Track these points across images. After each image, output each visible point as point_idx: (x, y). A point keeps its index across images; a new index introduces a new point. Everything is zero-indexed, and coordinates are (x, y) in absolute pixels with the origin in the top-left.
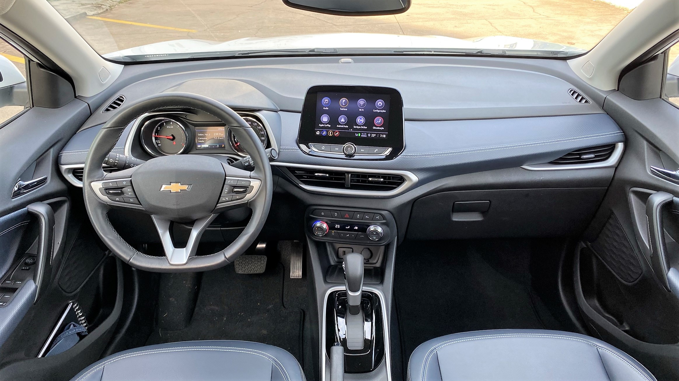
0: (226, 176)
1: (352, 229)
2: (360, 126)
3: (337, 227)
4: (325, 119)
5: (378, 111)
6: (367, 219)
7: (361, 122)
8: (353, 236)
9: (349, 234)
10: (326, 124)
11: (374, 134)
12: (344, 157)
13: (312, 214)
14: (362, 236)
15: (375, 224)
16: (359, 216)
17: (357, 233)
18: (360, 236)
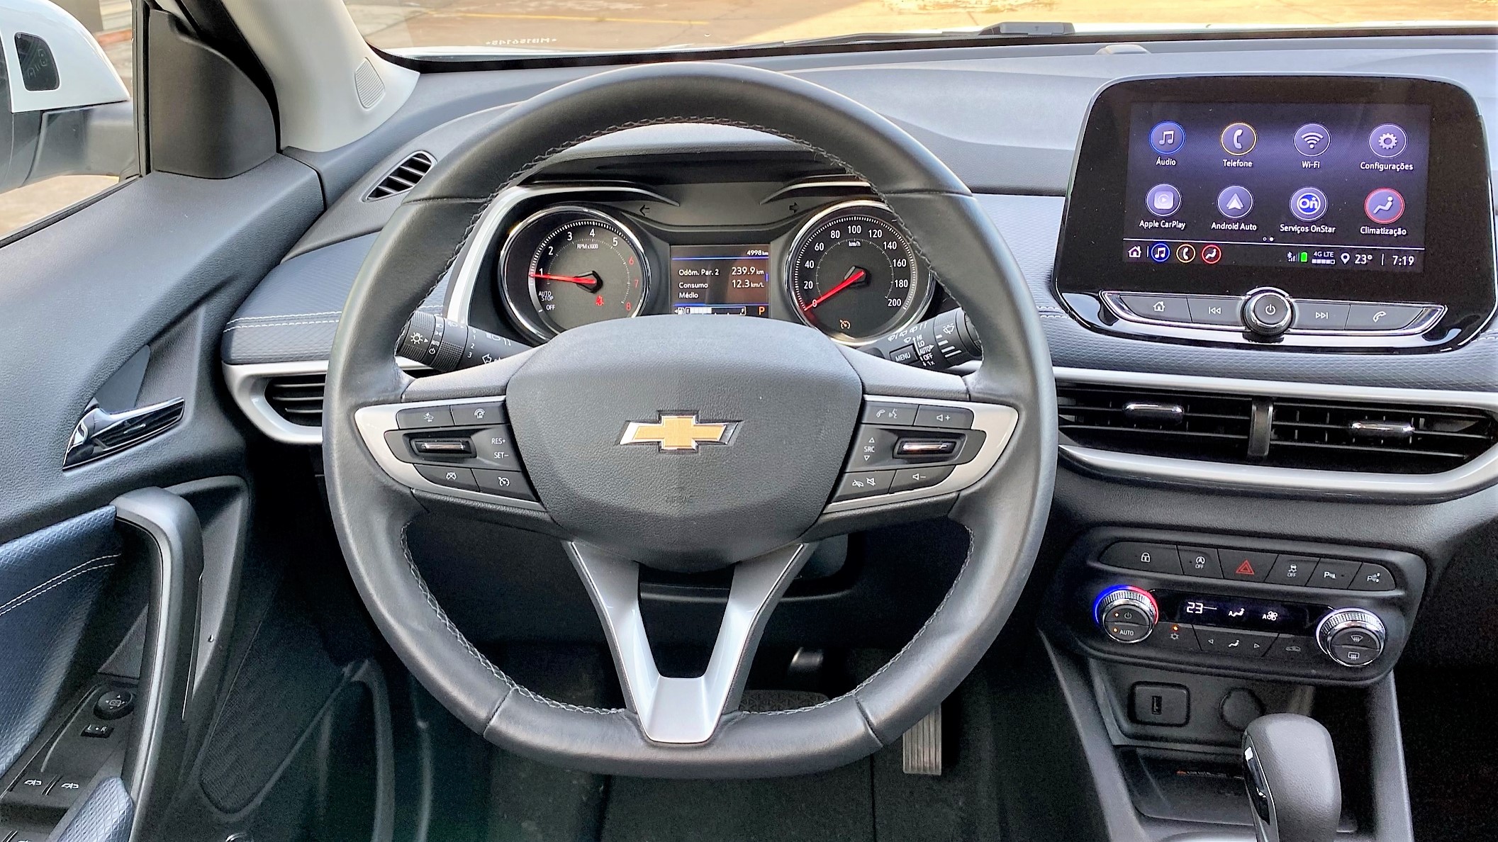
0: (864, 392)
1: (1252, 621)
2: (1308, 224)
3: (1194, 610)
4: (1163, 200)
5: (1381, 167)
6: (1331, 584)
7: (1308, 210)
8: (1256, 646)
9: (1237, 637)
10: (1169, 219)
11: (1366, 252)
12: (1238, 338)
13: (1098, 560)
14: (1294, 649)
15: (1351, 603)
16: (1294, 569)
17: (1275, 635)
18: (1288, 649)
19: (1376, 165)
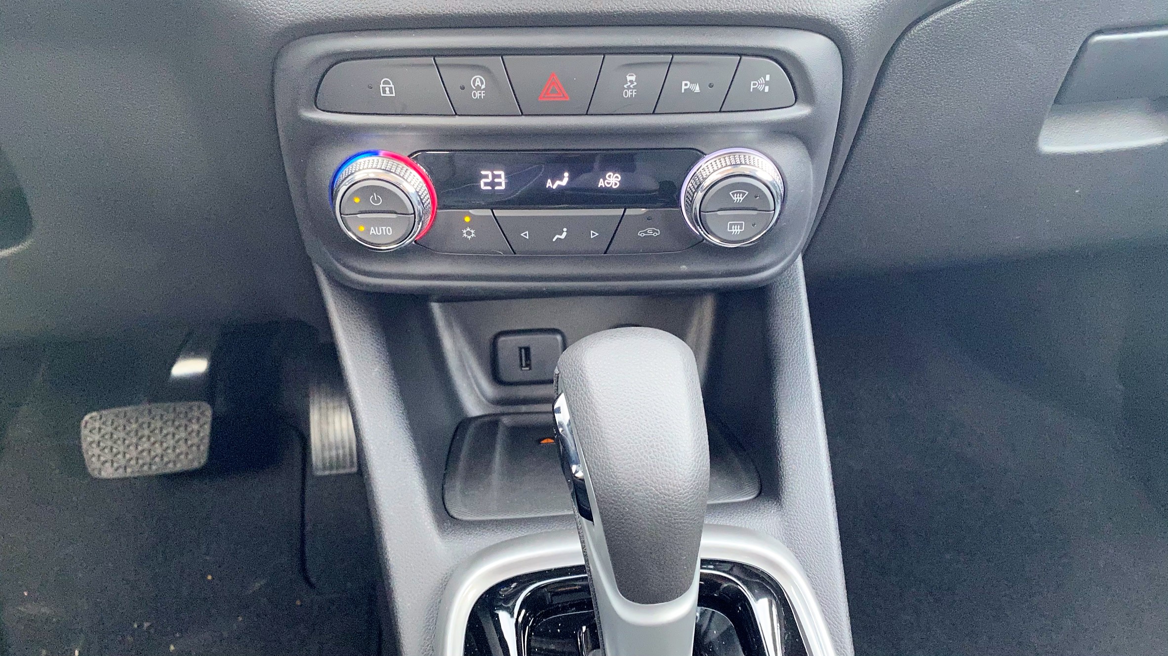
1: (583, 192)
3: (492, 184)
8: (594, 234)
13: (315, 104)
14: (650, 231)
16: (631, 82)
17: (620, 212)
18: (641, 234)
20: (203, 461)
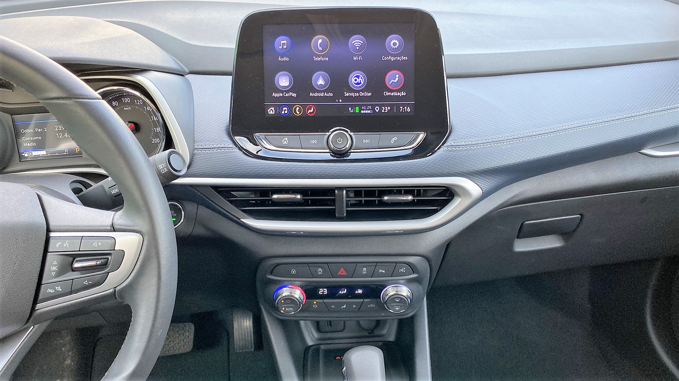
0: (48, 230)
1: (351, 294)
2: (358, 92)
3: (323, 292)
5: (393, 59)
6: (382, 275)
8: (354, 306)
9: (345, 303)
10: (288, 92)
11: (388, 105)
12: (328, 156)
13: (271, 273)
14: (372, 305)
15: (396, 283)
16: (365, 270)
17: (362, 300)
18: (369, 306)
19: (390, 57)
20: (191, 349)
